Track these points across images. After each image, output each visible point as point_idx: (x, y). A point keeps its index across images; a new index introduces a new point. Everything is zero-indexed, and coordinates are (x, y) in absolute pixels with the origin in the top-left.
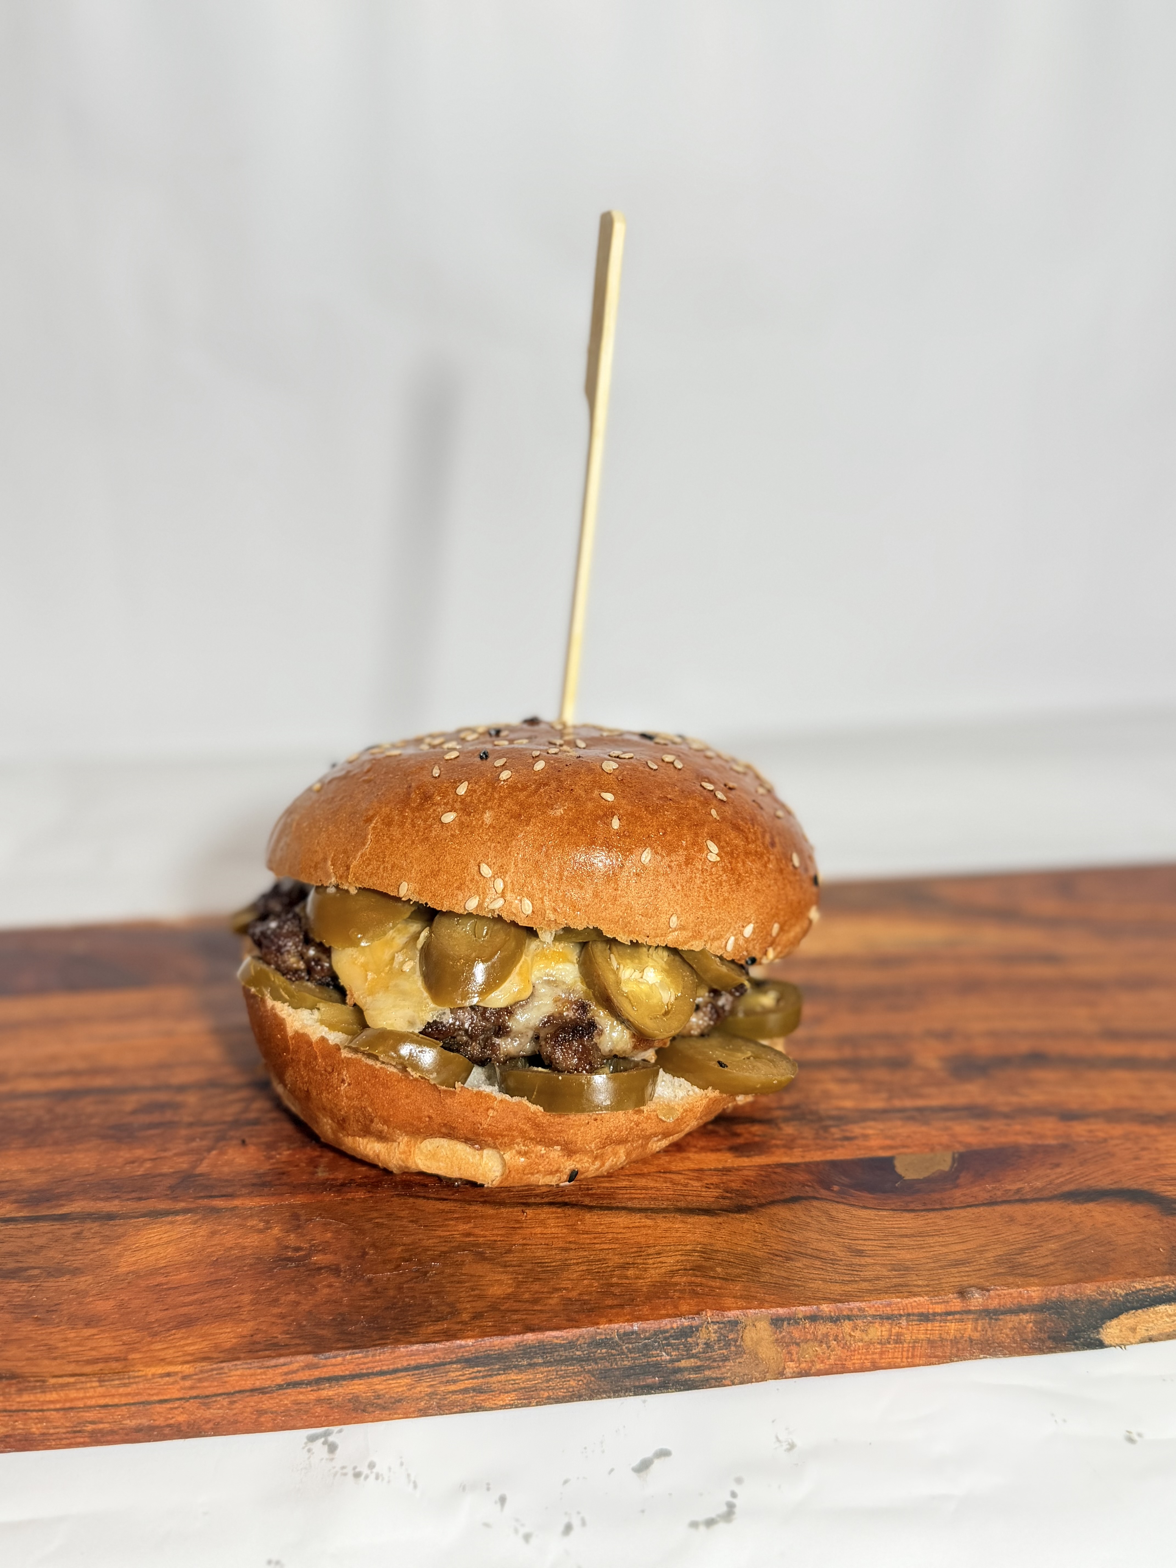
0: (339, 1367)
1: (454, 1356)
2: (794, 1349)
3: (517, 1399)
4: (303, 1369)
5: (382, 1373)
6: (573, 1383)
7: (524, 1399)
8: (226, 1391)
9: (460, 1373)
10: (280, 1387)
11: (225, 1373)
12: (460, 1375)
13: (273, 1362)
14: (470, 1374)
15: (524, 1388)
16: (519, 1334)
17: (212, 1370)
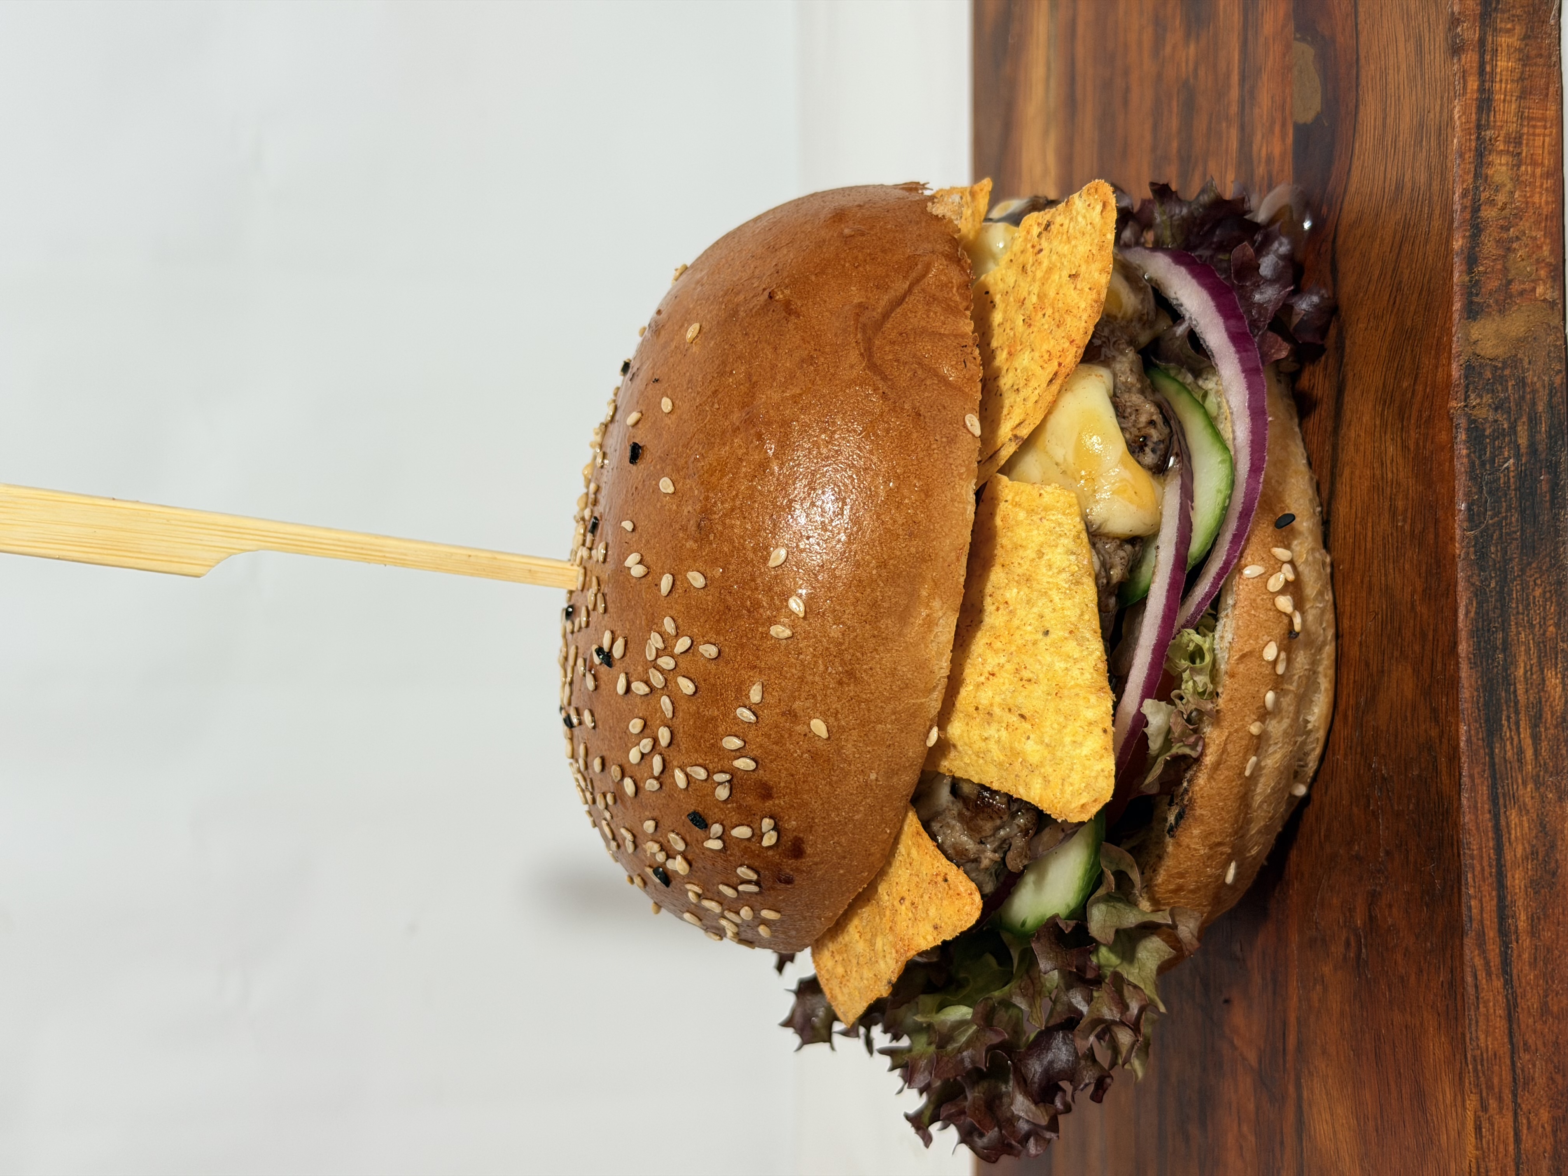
0: (1484, 905)
1: (1482, 751)
2: (1516, 287)
3: (1556, 668)
4: (1484, 952)
5: (1499, 849)
6: (1538, 592)
7: (1556, 658)
8: (1508, 1055)
9: (1508, 743)
10: (1508, 984)
11: (1482, 1054)
12: (1512, 744)
13: (1471, 990)
14: (1511, 730)
15: (1539, 657)
16: (1457, 663)
17: (1475, 1070)
